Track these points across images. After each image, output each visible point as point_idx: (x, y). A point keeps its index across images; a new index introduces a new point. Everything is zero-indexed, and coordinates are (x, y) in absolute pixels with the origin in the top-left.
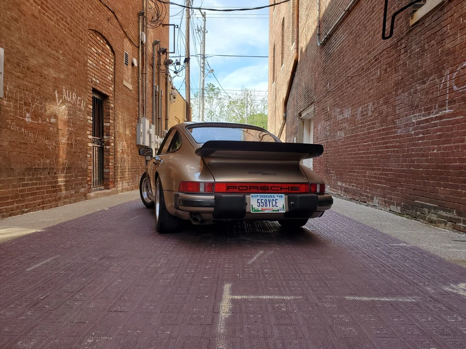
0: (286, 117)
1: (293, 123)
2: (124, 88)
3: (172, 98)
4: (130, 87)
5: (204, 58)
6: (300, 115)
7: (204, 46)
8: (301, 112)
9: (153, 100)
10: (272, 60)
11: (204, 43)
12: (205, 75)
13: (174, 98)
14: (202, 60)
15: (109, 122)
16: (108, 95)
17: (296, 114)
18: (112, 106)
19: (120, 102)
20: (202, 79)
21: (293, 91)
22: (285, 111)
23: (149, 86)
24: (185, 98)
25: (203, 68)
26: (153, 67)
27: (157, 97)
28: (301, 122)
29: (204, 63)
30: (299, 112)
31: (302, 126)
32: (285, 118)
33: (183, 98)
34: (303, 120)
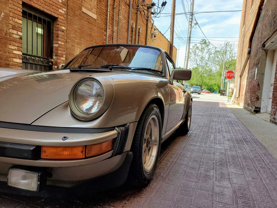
0: (250, 51)
1: (256, 56)
2: (83, 15)
3: (153, 37)
4: (95, 16)
5: (192, 14)
6: (264, 45)
7: (193, 6)
8: (265, 42)
9: (128, 34)
10: (245, 8)
11: (193, 4)
12: (192, 27)
13: (155, 36)
14: (191, 17)
15: (58, 43)
16: (56, 16)
17: (260, 45)
18: (63, 28)
19: (75, 26)
20: (190, 30)
21: (259, 25)
22: (250, 46)
23: (124, 22)
24: (169, 40)
25: (191, 22)
26: (129, 6)
27: (134, 33)
28: (264, 53)
29: (192, 19)
30: (263, 43)
31: (265, 57)
32: (249, 53)
33: (167, 39)
34: (266, 51)
